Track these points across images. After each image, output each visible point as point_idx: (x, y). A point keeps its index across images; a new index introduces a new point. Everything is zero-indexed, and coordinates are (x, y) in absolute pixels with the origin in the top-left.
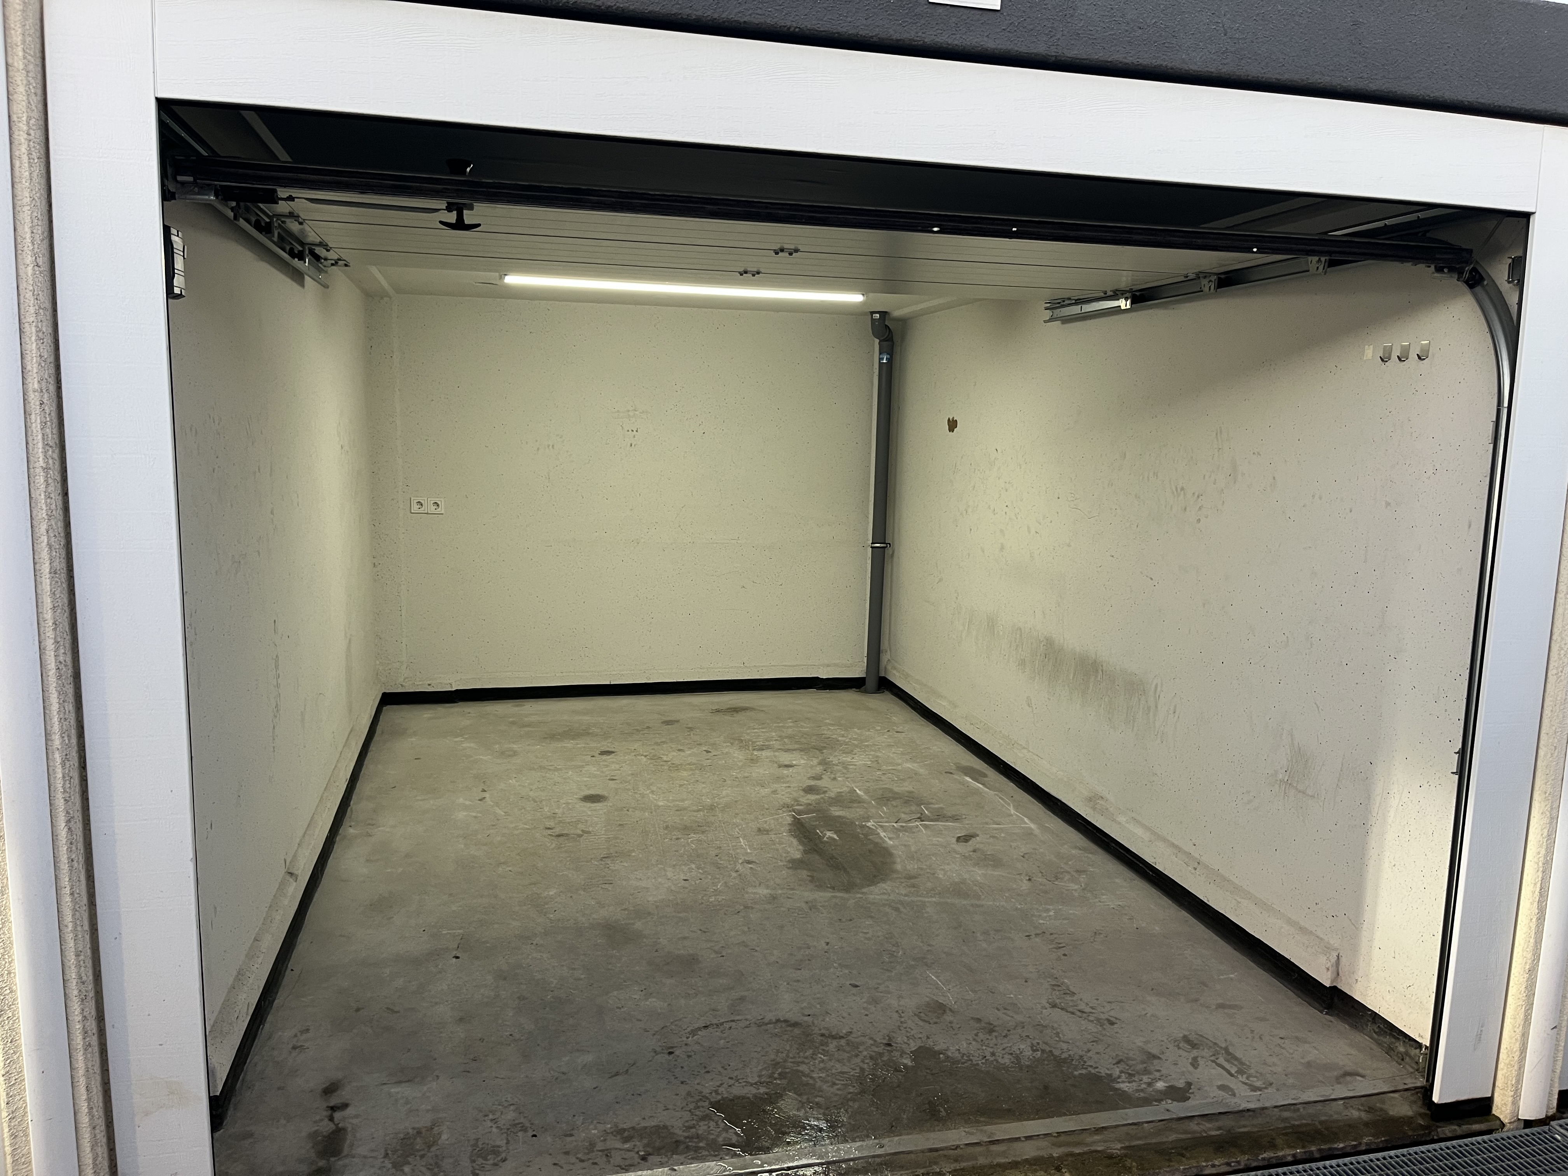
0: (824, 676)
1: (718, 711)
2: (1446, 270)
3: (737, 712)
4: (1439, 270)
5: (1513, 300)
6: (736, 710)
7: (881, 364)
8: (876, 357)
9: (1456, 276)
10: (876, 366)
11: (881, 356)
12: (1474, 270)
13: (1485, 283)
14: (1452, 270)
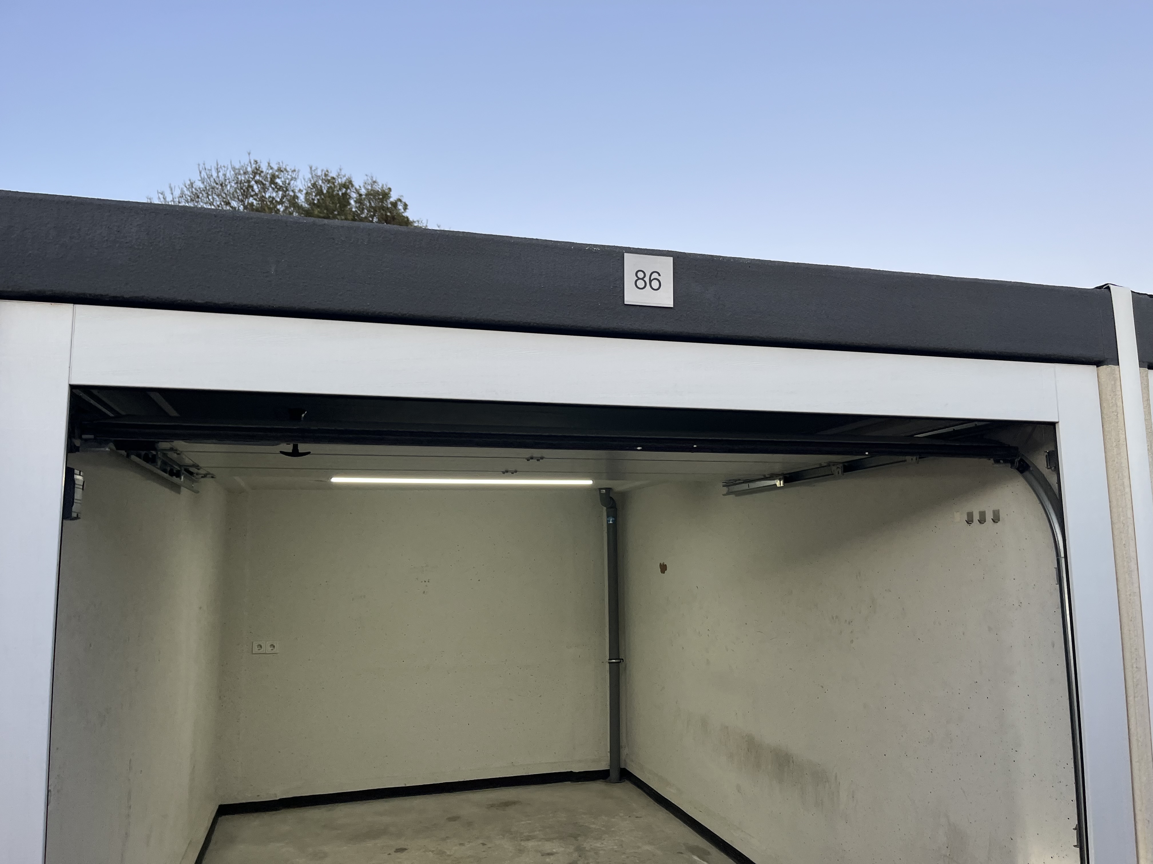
0: (576, 770)
1: (492, 806)
2: (1001, 461)
3: (507, 806)
4: (997, 461)
5: (1053, 480)
6: (507, 804)
7: (609, 525)
8: (605, 520)
9: (1010, 465)
10: (605, 525)
11: (608, 519)
12: (1022, 460)
13: (1031, 469)
14: (1005, 461)
